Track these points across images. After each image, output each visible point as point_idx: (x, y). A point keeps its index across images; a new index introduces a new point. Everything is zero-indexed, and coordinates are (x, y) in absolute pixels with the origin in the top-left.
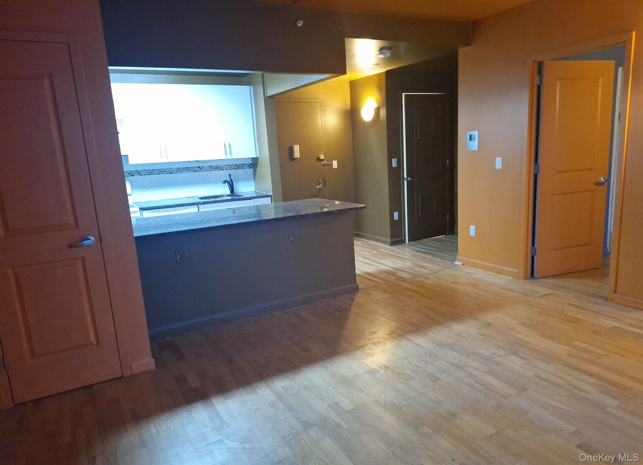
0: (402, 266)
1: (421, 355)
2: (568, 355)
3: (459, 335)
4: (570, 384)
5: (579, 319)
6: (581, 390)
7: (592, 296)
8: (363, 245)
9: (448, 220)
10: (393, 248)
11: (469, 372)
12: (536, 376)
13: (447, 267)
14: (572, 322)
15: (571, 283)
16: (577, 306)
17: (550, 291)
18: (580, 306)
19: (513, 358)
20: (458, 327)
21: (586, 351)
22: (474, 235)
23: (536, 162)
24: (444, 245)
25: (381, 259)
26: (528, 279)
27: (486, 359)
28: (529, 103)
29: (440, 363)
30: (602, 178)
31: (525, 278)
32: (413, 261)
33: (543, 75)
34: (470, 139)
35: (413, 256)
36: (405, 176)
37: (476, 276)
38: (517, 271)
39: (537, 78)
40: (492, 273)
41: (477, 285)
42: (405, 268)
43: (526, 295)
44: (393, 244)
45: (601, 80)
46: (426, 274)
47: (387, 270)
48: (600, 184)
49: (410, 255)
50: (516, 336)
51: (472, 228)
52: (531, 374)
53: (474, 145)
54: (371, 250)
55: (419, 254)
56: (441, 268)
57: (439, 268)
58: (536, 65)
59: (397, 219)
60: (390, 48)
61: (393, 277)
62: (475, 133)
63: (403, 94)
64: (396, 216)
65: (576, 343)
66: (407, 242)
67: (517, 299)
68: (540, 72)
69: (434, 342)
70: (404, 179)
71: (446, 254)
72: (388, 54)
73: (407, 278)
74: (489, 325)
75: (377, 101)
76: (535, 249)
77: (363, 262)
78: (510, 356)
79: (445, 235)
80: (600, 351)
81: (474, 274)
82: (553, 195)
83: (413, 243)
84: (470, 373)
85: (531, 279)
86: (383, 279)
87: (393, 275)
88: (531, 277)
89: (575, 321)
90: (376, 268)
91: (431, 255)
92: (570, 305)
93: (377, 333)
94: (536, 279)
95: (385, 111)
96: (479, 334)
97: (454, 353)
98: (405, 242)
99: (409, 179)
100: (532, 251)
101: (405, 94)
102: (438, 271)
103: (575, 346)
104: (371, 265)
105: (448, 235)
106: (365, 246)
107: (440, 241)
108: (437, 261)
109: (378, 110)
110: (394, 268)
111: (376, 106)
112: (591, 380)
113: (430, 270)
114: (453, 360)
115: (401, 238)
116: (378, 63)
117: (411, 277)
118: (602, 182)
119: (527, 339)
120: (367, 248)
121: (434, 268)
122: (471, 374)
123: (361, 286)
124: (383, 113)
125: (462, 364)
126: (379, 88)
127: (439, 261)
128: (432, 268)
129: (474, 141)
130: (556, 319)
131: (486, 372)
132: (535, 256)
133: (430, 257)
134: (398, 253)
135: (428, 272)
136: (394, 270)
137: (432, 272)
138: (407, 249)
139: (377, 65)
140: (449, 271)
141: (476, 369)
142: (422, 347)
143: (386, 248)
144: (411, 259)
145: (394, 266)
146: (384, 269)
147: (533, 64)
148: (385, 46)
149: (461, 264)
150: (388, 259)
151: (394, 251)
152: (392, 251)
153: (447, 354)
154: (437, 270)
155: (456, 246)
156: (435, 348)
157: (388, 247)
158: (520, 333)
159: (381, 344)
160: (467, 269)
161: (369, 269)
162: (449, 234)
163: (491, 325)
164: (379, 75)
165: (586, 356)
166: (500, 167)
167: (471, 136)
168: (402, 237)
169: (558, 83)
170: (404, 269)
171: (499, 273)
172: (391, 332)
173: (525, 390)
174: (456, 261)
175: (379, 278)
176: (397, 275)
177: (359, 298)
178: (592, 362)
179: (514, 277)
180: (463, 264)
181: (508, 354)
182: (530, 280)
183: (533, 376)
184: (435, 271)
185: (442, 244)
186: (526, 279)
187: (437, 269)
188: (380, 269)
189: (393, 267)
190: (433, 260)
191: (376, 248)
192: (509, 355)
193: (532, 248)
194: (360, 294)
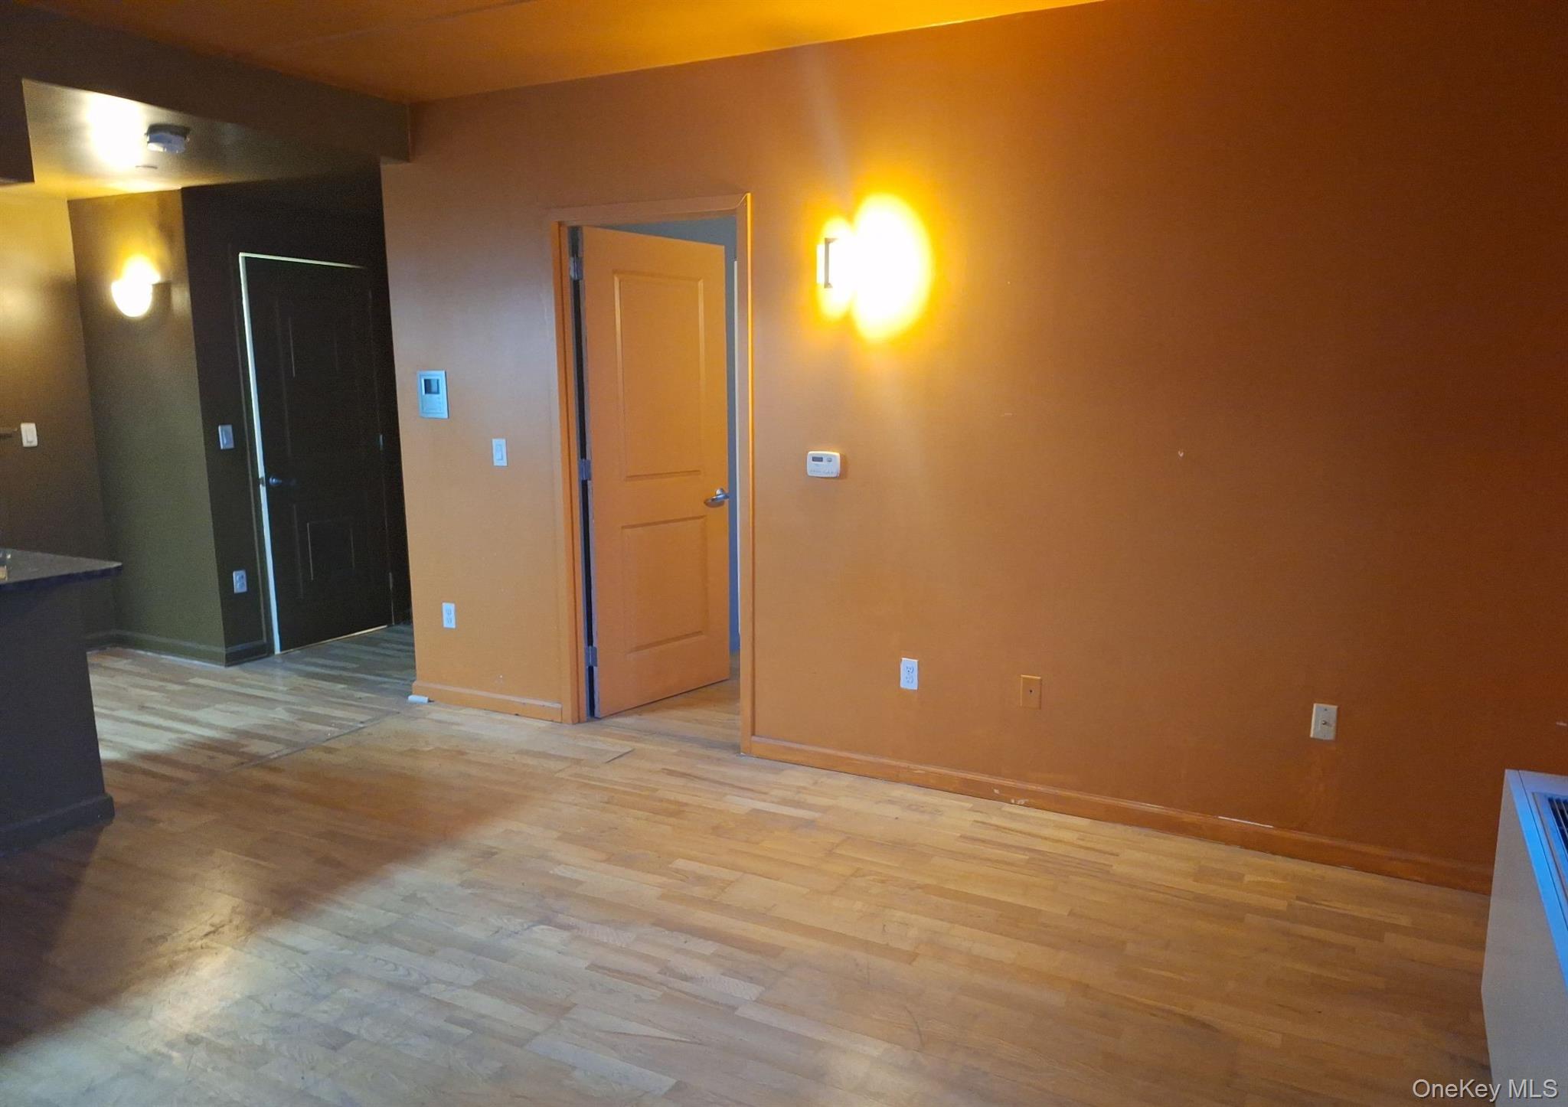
0: (260, 722)
1: (302, 979)
2: (663, 897)
3: (411, 898)
4: (666, 970)
5: (686, 804)
6: (686, 978)
7: (710, 744)
8: (137, 669)
9: (391, 586)
10: (234, 670)
11: (433, 996)
12: (594, 967)
13: (388, 713)
14: (671, 814)
15: (673, 720)
16: (683, 775)
17: (627, 746)
18: (689, 772)
19: (541, 931)
20: (408, 877)
21: (700, 879)
22: (453, 625)
23: (583, 453)
24: (382, 652)
25: (197, 707)
26: (584, 722)
27: (478, 949)
28: (557, 317)
29: (356, 991)
30: (718, 492)
31: (577, 720)
32: (294, 704)
33: (582, 258)
34: (428, 390)
35: (295, 690)
36: (261, 473)
37: (462, 728)
38: (557, 706)
39: (570, 264)
40: (499, 717)
41: (462, 753)
42: (265, 726)
43: (578, 762)
44: (233, 659)
45: (701, 284)
46: (328, 740)
47: (209, 738)
48: (714, 503)
49: (285, 689)
50: (551, 872)
51: (448, 609)
52: (583, 964)
53: (439, 405)
54: (161, 684)
55: (312, 684)
56: (370, 717)
57: (363, 718)
58: (565, 232)
59: (245, 589)
60: (182, 132)
61: (233, 759)
62: (438, 376)
63: (241, 255)
64: (239, 582)
65: (680, 863)
66: (277, 651)
67: (557, 775)
68: (575, 251)
69: (339, 932)
70: (257, 482)
71: (386, 676)
72: (180, 145)
73: (272, 757)
74: (489, 854)
75: (161, 265)
76: (594, 651)
77: (138, 723)
78: (534, 928)
79: (385, 626)
80: (726, 874)
81: (458, 724)
82: (623, 527)
83: (295, 652)
84: (434, 998)
85: (588, 721)
86: (197, 769)
87: (229, 753)
88: (589, 717)
89: (677, 811)
90: (173, 736)
91: (345, 684)
92: (671, 773)
93: (169, 938)
94: (599, 719)
95: (187, 295)
96: (462, 885)
97: (395, 952)
98: (272, 651)
99: (273, 481)
100: (587, 655)
101: (246, 258)
102: (362, 726)
103: (677, 871)
104: (158, 727)
105: (393, 624)
106: (145, 671)
107: (369, 641)
108: (360, 698)
109: (163, 291)
110: (235, 731)
111: (157, 278)
112: (709, 948)
113: (341, 726)
114: (392, 973)
115: (258, 643)
116: (154, 164)
117: (285, 752)
118: (720, 498)
119: (576, 876)
120: (150, 677)
121: (353, 720)
122: (438, 1000)
123: (119, 797)
124: (181, 299)
125: (415, 976)
126: (165, 231)
127: (367, 697)
128: (347, 720)
129: (436, 396)
130: (640, 813)
131: (479, 986)
132: (595, 669)
133: (344, 688)
134: (250, 686)
135: (336, 731)
136: (233, 738)
137: (346, 732)
138: (279, 672)
139: (152, 170)
140: (393, 724)
141: (451, 984)
142: (305, 953)
143: (210, 673)
144: (289, 698)
145: (234, 726)
146: (202, 736)
147: (559, 230)
148: (169, 123)
149: (425, 699)
150: (217, 706)
151: (238, 680)
152: (232, 680)
153: (376, 960)
154: (362, 722)
155: (408, 651)
156: (342, 949)
157: (219, 668)
158: (559, 863)
159: (177, 971)
160: (440, 713)
161: (153, 741)
162: (398, 623)
163: (494, 854)
164: (161, 195)
165: (698, 891)
166: (504, 463)
167: (428, 383)
168: (262, 638)
169: (616, 279)
170: (265, 732)
171: (517, 715)
172: (213, 929)
173: (568, 1009)
174: (411, 694)
175: (185, 767)
176: (241, 750)
177: (114, 838)
178: (710, 904)
179: (552, 721)
180: (429, 701)
181: (530, 924)
182: (587, 724)
183: (586, 968)
184: (353, 729)
185: (377, 650)
186: (579, 722)
187: (362, 720)
188: (186, 736)
189: (234, 729)
190: (351, 697)
191: (180, 677)
192: (534, 926)
193: (587, 649)
194: (118, 823)
